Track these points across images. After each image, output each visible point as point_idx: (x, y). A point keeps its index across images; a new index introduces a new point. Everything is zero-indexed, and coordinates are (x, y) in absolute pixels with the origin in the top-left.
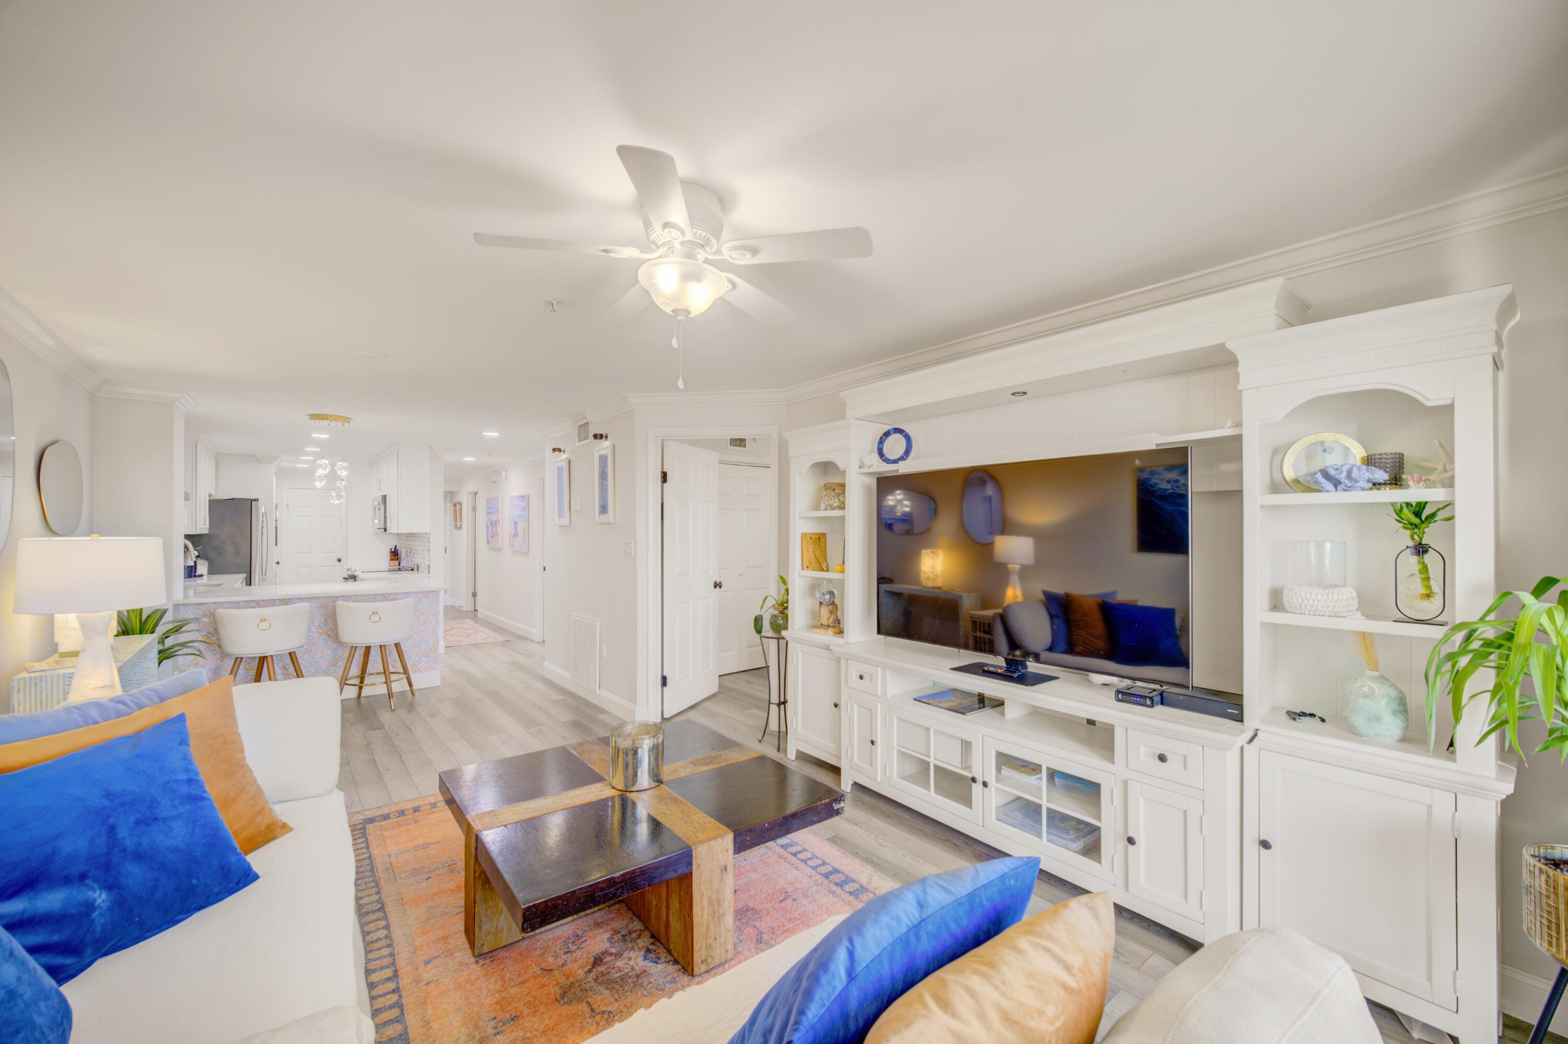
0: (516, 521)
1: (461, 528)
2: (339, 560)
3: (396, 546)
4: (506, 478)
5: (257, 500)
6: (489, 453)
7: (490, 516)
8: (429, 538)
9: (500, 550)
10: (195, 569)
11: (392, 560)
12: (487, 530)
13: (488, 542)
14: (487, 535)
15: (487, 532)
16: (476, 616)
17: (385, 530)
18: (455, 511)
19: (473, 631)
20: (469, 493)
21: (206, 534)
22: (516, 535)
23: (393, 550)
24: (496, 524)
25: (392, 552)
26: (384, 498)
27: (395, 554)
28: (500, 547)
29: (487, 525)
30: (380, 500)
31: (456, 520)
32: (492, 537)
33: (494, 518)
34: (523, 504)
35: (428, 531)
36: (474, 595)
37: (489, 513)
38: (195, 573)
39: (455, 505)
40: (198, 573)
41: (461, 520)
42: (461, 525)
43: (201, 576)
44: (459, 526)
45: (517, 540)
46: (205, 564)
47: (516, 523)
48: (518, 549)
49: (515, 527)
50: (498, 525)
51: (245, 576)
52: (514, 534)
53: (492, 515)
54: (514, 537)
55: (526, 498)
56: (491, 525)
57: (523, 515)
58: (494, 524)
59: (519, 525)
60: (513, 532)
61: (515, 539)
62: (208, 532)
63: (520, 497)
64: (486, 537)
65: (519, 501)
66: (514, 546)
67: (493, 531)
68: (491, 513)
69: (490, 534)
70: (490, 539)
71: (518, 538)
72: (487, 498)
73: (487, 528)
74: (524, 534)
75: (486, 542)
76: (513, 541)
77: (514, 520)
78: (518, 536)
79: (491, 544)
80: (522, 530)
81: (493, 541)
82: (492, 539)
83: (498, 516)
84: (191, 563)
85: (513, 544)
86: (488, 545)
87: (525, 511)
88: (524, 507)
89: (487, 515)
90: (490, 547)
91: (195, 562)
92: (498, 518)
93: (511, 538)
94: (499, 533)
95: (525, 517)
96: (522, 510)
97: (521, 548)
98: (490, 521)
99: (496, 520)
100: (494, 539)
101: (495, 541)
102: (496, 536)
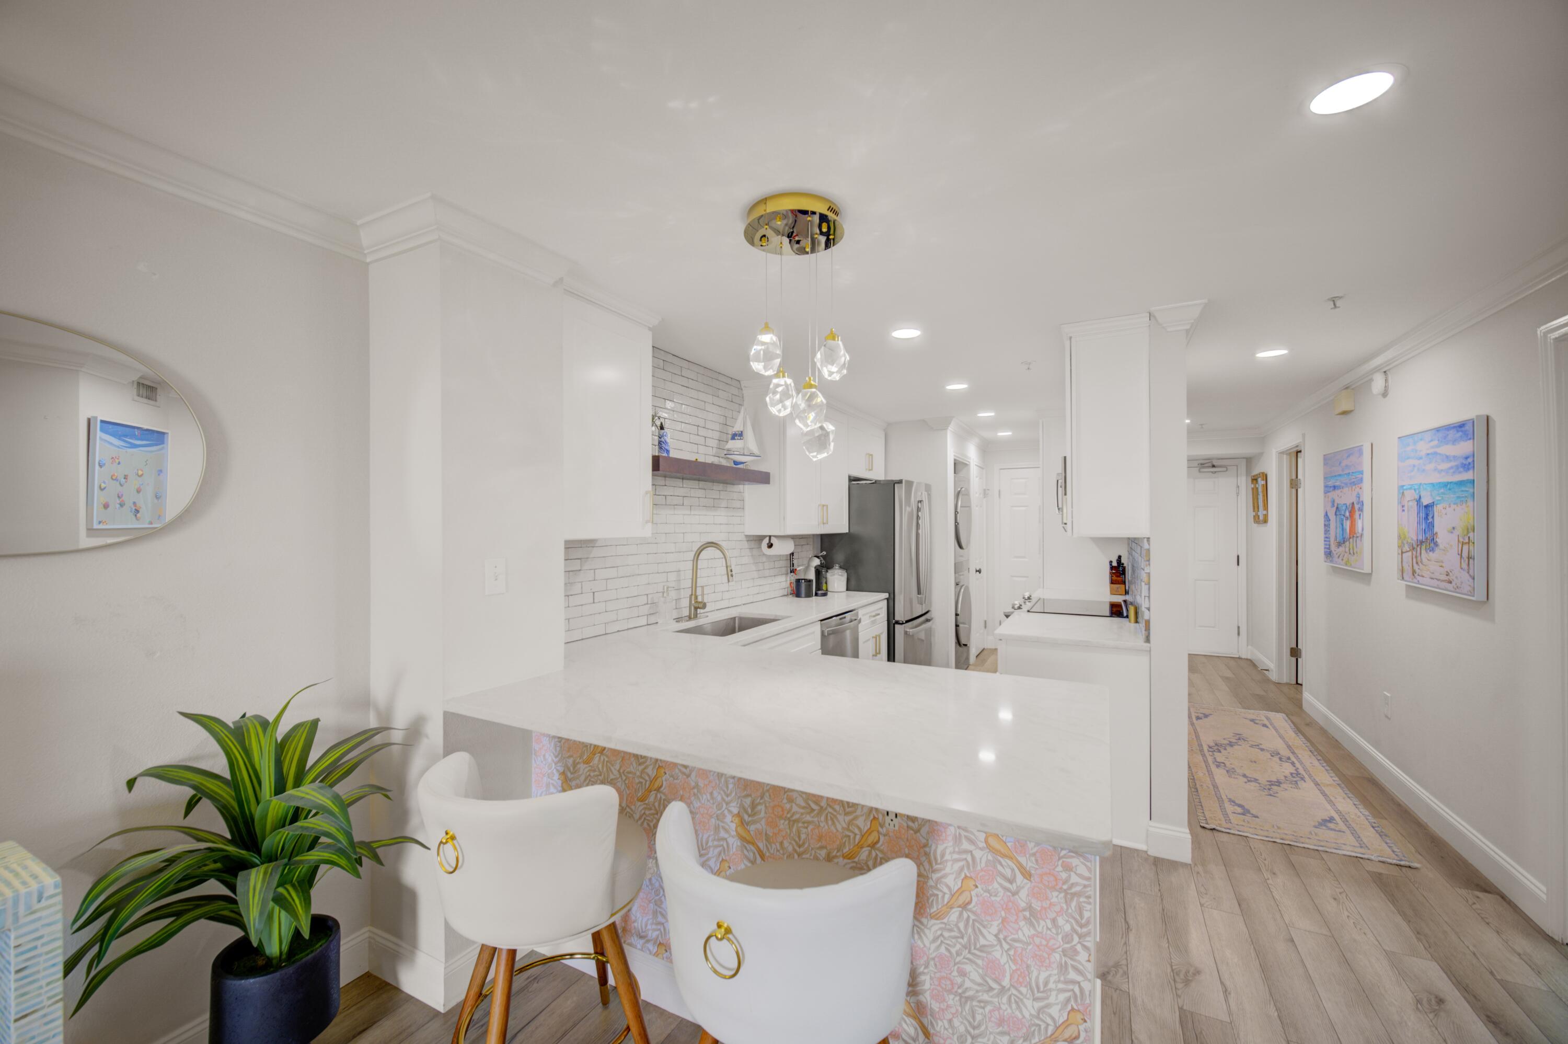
0: (1425, 502)
1: (1265, 521)
3: (1120, 557)
4: (1385, 394)
5: (900, 482)
6: (1334, 300)
7: (1334, 495)
9: (1366, 578)
10: (819, 583)
11: (1112, 582)
12: (1327, 526)
13: (1329, 554)
14: (1327, 539)
15: (1327, 531)
16: (1298, 703)
18: (1255, 492)
19: (1288, 769)
20: (1282, 453)
21: (846, 533)
22: (1428, 540)
23: (1115, 564)
24: (1352, 512)
25: (1112, 568)
26: (1065, 462)
27: (1118, 573)
28: (1367, 570)
29: (1326, 515)
30: (1062, 467)
31: (1256, 507)
32: (1339, 545)
33: (1345, 497)
34: (1464, 448)
35: (1147, 536)
36: (1295, 652)
37: (1330, 488)
38: (818, 589)
39: (1255, 480)
40: (825, 589)
41: (1266, 507)
42: (1266, 516)
44: (1261, 518)
45: (1431, 553)
46: (842, 575)
47: (1426, 507)
48: (1435, 583)
49: (1423, 515)
50: (1360, 515)
51: (886, 595)
52: (1420, 538)
53: (1338, 492)
54: (1419, 549)
55: (1468, 427)
56: (1336, 515)
57: (1461, 483)
58: (1345, 512)
59: (1437, 509)
60: (1413, 533)
61: (1423, 551)
62: (847, 531)
63: (1438, 430)
64: (1325, 541)
65: (1435, 442)
66: (1418, 571)
67: (1343, 530)
68: (1335, 488)
69: (1336, 537)
70: (1333, 547)
71: (1432, 550)
72: (1324, 455)
73: (1325, 521)
74: (1466, 543)
75: (1325, 554)
76: (1416, 557)
77: (1417, 497)
78: (1436, 544)
79: (1340, 558)
80: (1454, 528)
81: (1345, 552)
82: (1341, 549)
83: (1358, 494)
84: (812, 575)
85: (1416, 567)
86: (1331, 561)
87: (1468, 469)
88: (1467, 458)
89: (1326, 492)
90: (1332, 567)
91: (818, 573)
92: (1359, 497)
93: (1406, 548)
94: (1362, 535)
95: (1471, 490)
96: (1451, 468)
97: (1451, 582)
98: (1333, 505)
99: (1353, 503)
100: (1347, 550)
101: (1352, 553)
102: (1351, 540)
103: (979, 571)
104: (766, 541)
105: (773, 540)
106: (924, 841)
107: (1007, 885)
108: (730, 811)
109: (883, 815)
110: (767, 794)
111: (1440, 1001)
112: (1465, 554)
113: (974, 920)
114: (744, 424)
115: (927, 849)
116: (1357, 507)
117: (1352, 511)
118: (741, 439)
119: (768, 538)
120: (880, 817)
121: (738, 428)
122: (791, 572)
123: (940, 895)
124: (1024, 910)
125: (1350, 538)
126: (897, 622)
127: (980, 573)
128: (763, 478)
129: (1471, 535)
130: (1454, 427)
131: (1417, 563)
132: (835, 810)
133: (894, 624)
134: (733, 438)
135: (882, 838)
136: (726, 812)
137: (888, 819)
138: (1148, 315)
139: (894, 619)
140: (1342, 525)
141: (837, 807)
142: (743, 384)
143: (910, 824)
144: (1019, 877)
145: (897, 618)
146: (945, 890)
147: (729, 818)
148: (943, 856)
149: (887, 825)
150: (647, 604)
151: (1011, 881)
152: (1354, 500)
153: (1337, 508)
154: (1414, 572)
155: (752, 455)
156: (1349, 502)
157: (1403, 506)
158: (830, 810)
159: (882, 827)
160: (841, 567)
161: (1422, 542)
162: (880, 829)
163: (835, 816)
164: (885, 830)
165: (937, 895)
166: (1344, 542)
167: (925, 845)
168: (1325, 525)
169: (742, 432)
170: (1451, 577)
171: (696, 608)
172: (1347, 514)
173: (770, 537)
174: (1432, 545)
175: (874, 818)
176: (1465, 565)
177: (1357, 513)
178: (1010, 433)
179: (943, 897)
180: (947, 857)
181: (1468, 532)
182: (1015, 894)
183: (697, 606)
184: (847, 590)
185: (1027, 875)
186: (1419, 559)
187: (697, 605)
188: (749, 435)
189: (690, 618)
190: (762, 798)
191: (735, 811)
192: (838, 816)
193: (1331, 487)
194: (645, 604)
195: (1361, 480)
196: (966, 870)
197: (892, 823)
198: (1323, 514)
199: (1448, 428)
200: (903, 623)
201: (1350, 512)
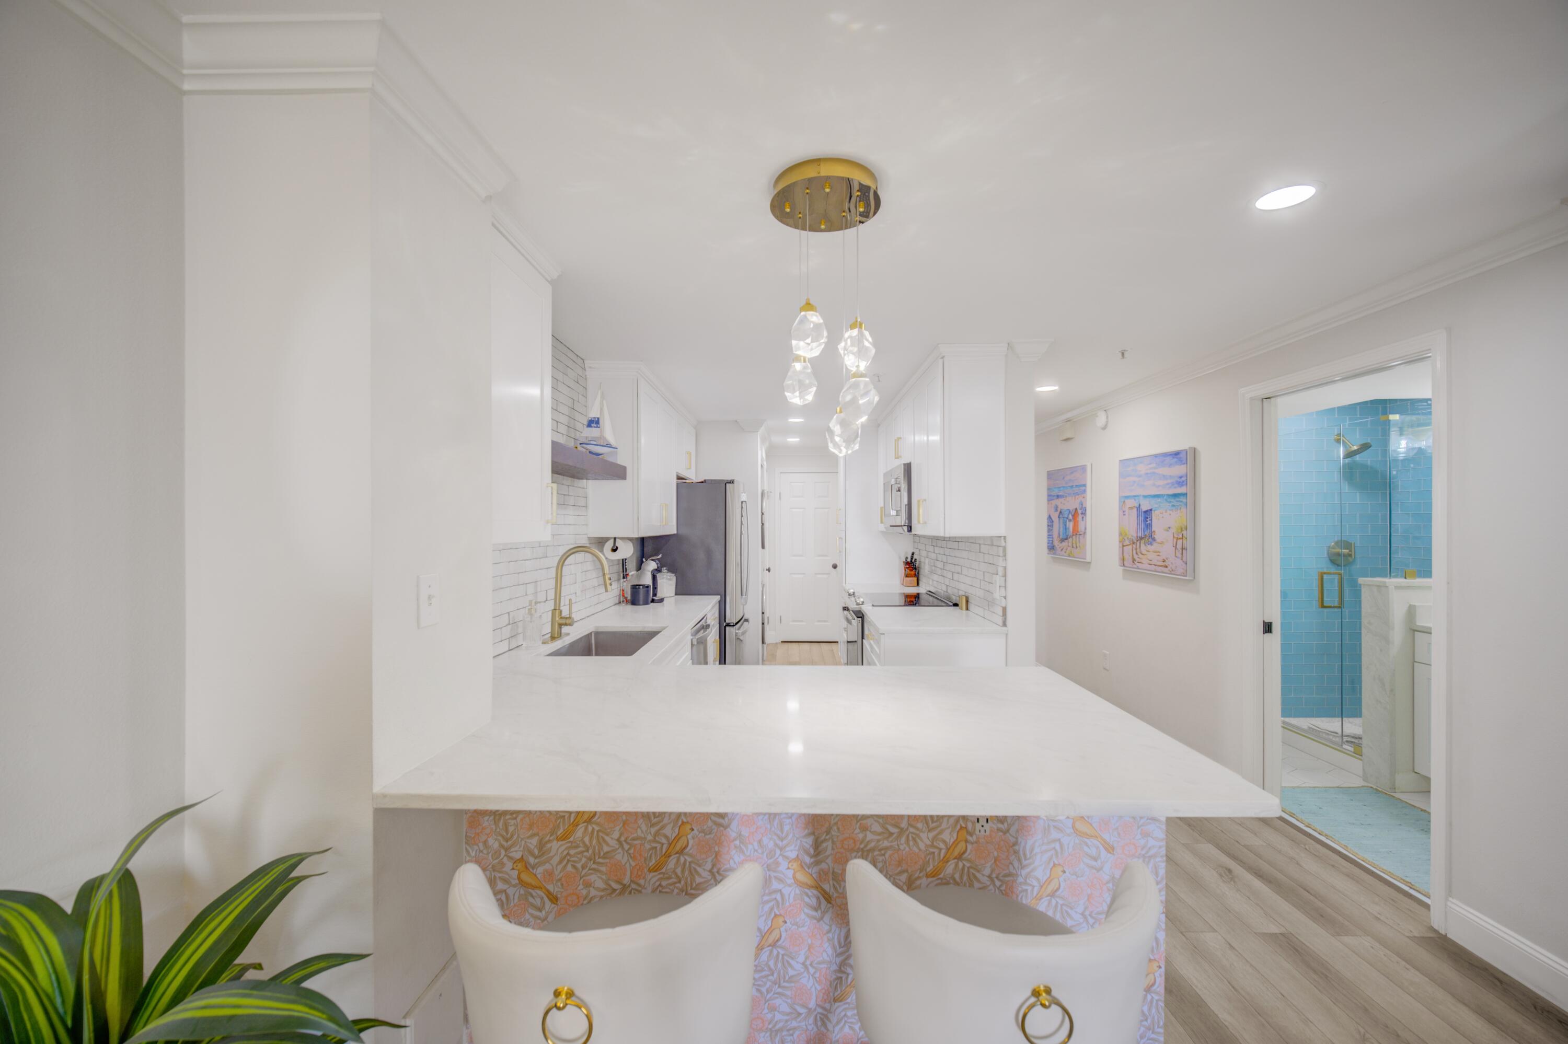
2: (835, 567)
3: (913, 554)
4: (1104, 428)
5: (732, 482)
6: (1123, 353)
7: (1057, 502)
8: (1005, 549)
9: (1086, 565)
10: (655, 588)
11: (907, 576)
12: (1051, 526)
13: (1051, 548)
14: (1050, 536)
17: (910, 529)
21: (674, 534)
22: (1147, 536)
26: (908, 468)
28: (1088, 560)
29: (1050, 517)
30: (901, 473)
32: (1062, 540)
33: (1069, 504)
35: (1002, 532)
38: (655, 595)
40: (660, 595)
43: (661, 600)
45: (1149, 546)
46: (670, 580)
47: (1146, 512)
48: (1153, 567)
49: (1142, 518)
50: (1083, 517)
51: (718, 598)
52: (1140, 535)
53: (1061, 500)
54: (1138, 543)
55: (1182, 455)
56: (1059, 517)
57: (1175, 496)
58: (1068, 516)
59: (1154, 515)
60: (1133, 530)
61: (1142, 545)
62: (676, 533)
63: (1156, 456)
64: (1048, 538)
65: (1154, 465)
66: (1137, 560)
67: (1066, 528)
68: (1058, 497)
69: (1059, 534)
70: (1056, 543)
71: (1151, 544)
72: (1048, 472)
73: (1048, 522)
74: (1180, 538)
75: (1048, 548)
76: (1136, 549)
77: (1137, 505)
78: (1154, 540)
79: (1064, 550)
80: (1169, 528)
81: (1068, 546)
82: (1064, 544)
83: (1081, 501)
84: (648, 580)
85: (1136, 556)
86: (1055, 554)
87: (1182, 485)
88: (1181, 477)
89: (1049, 500)
90: (1052, 557)
91: (654, 578)
92: (1082, 504)
93: (1127, 542)
94: (1085, 533)
95: (1185, 500)
96: (1168, 484)
97: (1167, 567)
98: (1056, 510)
99: (1076, 509)
100: (1070, 544)
101: (1074, 546)
102: (1074, 537)
103: (769, 570)
104: (609, 545)
105: (619, 543)
106: (1013, 840)
107: (1094, 863)
108: (786, 857)
109: (973, 823)
110: (835, 828)
111: (1230, 871)
112: (1179, 546)
113: (1062, 905)
114: (601, 410)
115: (1016, 848)
116: (1080, 512)
117: (1077, 514)
118: (597, 427)
119: (612, 541)
120: (970, 825)
121: (594, 414)
122: (624, 578)
123: (1029, 888)
124: (1107, 883)
125: (1073, 535)
126: (728, 625)
127: (769, 571)
128: (618, 473)
129: (1184, 532)
130: (1170, 455)
131: (1137, 553)
132: (917, 829)
133: (725, 627)
134: (589, 425)
135: (969, 847)
136: (780, 859)
137: (978, 826)
138: (1007, 345)
139: (725, 621)
140: (1066, 525)
141: (920, 825)
142: (588, 363)
143: (1000, 826)
144: (1103, 853)
145: (727, 621)
146: (1035, 883)
147: (784, 865)
148: (1032, 850)
149: (977, 832)
150: (509, 624)
151: (1095, 859)
152: (1077, 506)
153: (1061, 512)
154: (1134, 560)
155: (609, 446)
156: (1072, 508)
157: (1124, 512)
158: (911, 830)
159: (971, 835)
160: (669, 570)
161: (1141, 538)
162: (969, 838)
163: (918, 835)
164: (974, 837)
165: (1027, 890)
166: (1067, 539)
167: (1015, 844)
168: (1048, 526)
169: (598, 418)
170: (1166, 564)
171: (560, 625)
172: (1070, 517)
173: (615, 539)
174: (1150, 540)
175: (961, 827)
176: (1179, 554)
177: (1080, 517)
178: (798, 439)
179: (1032, 890)
180: (1037, 850)
181: (1182, 530)
182: (1099, 870)
183: (561, 622)
184: (676, 594)
185: (1110, 849)
186: (1138, 550)
187: (563, 621)
188: (606, 423)
189: (553, 638)
190: (828, 832)
191: (793, 855)
192: (921, 834)
193: (1054, 496)
194: (506, 626)
195: (1085, 491)
196: (1054, 859)
197: (983, 830)
198: (1046, 517)
199: (1166, 455)
200: (734, 626)
201: (1073, 516)
